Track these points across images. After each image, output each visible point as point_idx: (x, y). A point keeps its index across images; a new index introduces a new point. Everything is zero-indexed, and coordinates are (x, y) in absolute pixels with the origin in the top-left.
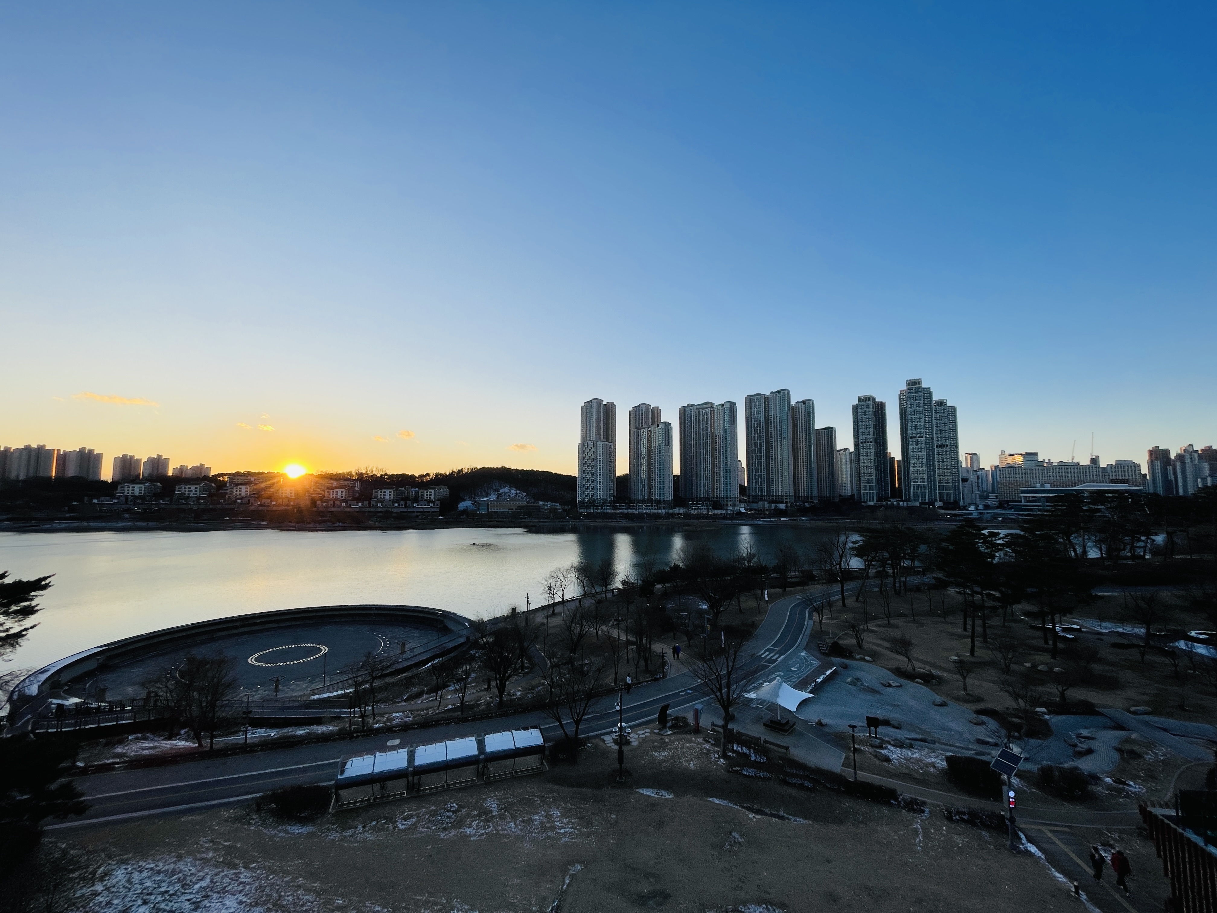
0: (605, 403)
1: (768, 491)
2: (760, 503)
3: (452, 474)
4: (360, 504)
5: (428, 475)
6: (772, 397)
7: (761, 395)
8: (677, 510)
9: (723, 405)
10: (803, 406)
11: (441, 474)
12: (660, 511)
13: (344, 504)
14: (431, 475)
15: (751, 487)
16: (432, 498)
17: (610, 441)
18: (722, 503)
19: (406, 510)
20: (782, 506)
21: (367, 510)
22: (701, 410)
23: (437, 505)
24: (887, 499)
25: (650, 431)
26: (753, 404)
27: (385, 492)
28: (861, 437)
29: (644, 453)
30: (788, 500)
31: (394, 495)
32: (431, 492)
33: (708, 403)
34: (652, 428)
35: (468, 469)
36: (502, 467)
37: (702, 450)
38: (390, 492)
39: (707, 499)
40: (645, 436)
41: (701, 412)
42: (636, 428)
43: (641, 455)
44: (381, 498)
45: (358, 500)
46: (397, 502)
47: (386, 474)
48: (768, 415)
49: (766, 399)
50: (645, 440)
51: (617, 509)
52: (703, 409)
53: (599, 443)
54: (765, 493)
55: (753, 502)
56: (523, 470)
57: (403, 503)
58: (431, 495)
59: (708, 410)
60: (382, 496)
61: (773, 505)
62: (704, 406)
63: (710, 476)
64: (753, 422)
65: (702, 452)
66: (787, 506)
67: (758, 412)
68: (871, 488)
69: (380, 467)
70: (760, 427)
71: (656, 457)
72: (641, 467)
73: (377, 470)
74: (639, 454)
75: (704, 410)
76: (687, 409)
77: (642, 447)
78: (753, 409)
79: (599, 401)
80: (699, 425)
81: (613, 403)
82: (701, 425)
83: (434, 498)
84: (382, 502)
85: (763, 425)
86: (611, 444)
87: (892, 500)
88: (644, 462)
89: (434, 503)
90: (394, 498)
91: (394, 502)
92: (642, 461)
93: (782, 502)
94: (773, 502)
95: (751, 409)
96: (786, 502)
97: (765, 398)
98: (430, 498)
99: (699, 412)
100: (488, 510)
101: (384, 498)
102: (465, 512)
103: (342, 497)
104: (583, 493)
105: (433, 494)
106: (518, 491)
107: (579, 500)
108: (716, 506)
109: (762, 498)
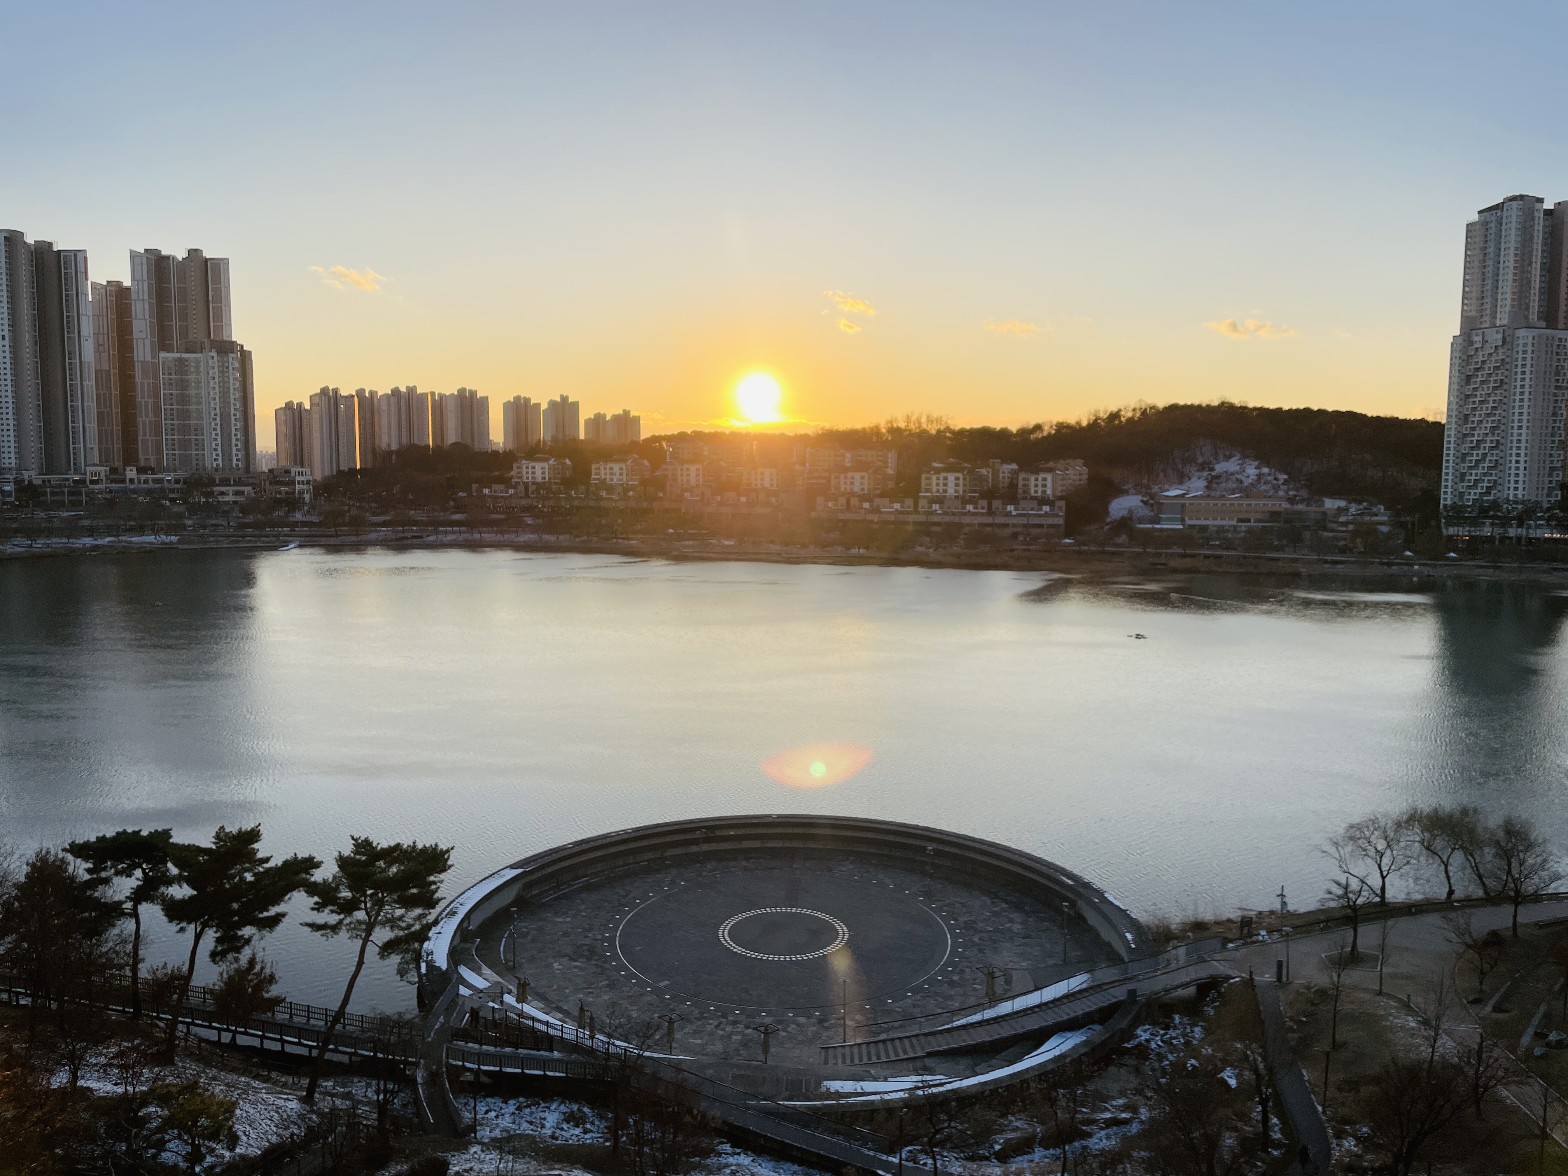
3: (1094, 425)
4: (897, 506)
5: (1038, 427)
11: (1068, 427)
13: (866, 505)
14: (1046, 428)
16: (1049, 493)
19: (990, 520)
21: (911, 518)
23: (1060, 509)
27: (946, 478)
31: (964, 485)
32: (1045, 479)
35: (1134, 410)
36: (1223, 403)
38: (957, 479)
44: (938, 491)
45: (892, 495)
46: (972, 501)
47: (948, 429)
53: (1521, 333)
56: (1279, 411)
57: (984, 503)
58: (1044, 486)
60: (941, 488)
69: (935, 415)
73: (930, 420)
83: (1054, 489)
84: (940, 500)
89: (1051, 503)
90: (964, 491)
91: (965, 502)
98: (1044, 492)
100: (1183, 520)
101: (945, 491)
102: (1125, 524)
103: (863, 490)
104: (1462, 480)
105: (1049, 483)
106: (1265, 470)
107: (1447, 498)
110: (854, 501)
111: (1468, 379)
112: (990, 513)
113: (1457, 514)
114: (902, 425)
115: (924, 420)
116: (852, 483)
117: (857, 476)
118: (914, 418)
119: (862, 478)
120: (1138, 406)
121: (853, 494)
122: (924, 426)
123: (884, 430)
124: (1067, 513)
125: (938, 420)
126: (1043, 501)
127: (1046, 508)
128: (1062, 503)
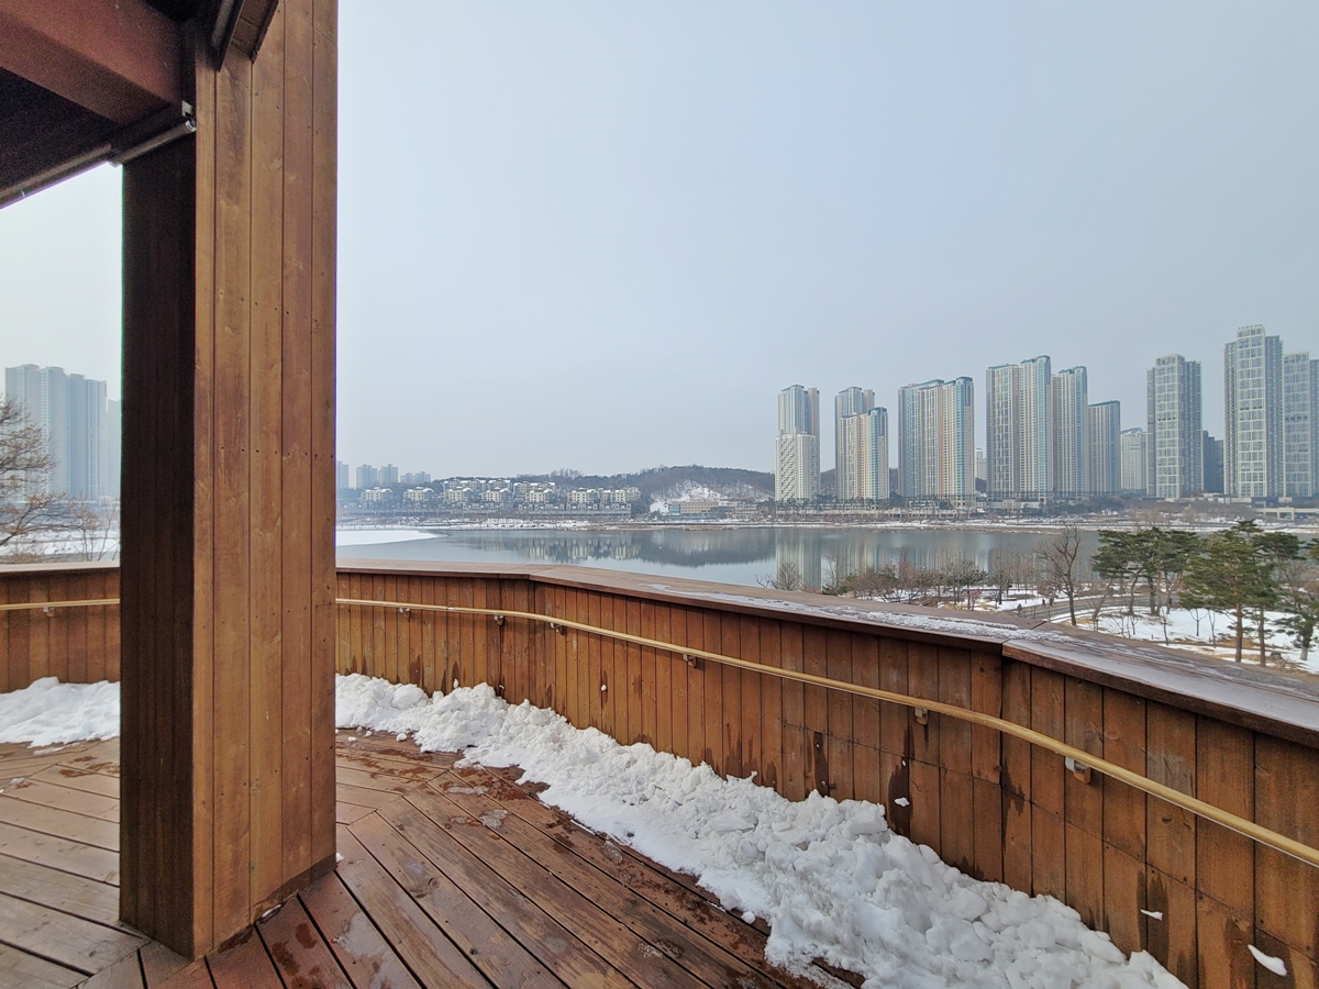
0: (806, 389)
1: (1017, 487)
2: (1005, 501)
3: (643, 474)
4: (557, 507)
5: (619, 475)
6: (1023, 366)
9: (955, 382)
10: (1070, 376)
11: (632, 475)
12: (872, 512)
13: (543, 507)
15: (993, 481)
16: (624, 500)
17: (813, 433)
18: (952, 502)
19: (599, 512)
20: (1035, 505)
21: (563, 512)
22: (926, 390)
23: (629, 507)
24: (1197, 494)
25: (860, 419)
26: (996, 379)
27: (578, 495)
28: (1157, 412)
29: (853, 445)
30: (1045, 498)
32: (622, 494)
33: (936, 380)
34: (862, 416)
35: (659, 468)
36: (694, 465)
37: (926, 439)
38: (584, 494)
39: (934, 498)
40: (854, 426)
41: (926, 393)
42: (843, 416)
43: (850, 448)
44: (575, 500)
45: (555, 503)
46: (591, 504)
49: (1016, 372)
50: (854, 430)
51: (821, 509)
52: (928, 388)
53: (799, 435)
54: (1012, 488)
55: (995, 500)
56: (716, 468)
57: (596, 505)
58: (622, 498)
59: (936, 390)
61: (1023, 504)
62: (931, 385)
63: (937, 470)
64: (996, 401)
65: (927, 441)
66: (1041, 505)
67: (1004, 388)
68: (1173, 480)
71: (867, 449)
72: (850, 462)
73: (571, 472)
74: (847, 447)
75: (930, 390)
76: (907, 390)
77: (851, 438)
78: (996, 386)
79: (798, 388)
80: (923, 408)
81: (815, 389)
82: (926, 410)
83: (626, 498)
84: (576, 504)
85: (1011, 404)
86: (814, 437)
87: (1206, 495)
88: (853, 455)
89: (625, 504)
90: (587, 500)
92: (851, 454)
93: (1036, 500)
94: (1023, 500)
95: (994, 384)
96: (1042, 500)
97: (1013, 370)
98: (622, 500)
99: (924, 392)
101: (579, 500)
102: (656, 513)
104: (783, 491)
105: (624, 496)
106: (711, 492)
107: (778, 499)
108: (945, 505)
109: (1007, 495)
110: (537, 506)
111: (782, 453)
112: (599, 509)
113: (781, 505)
114: (559, 474)
126: (621, 504)
127: (623, 507)
128: (630, 505)
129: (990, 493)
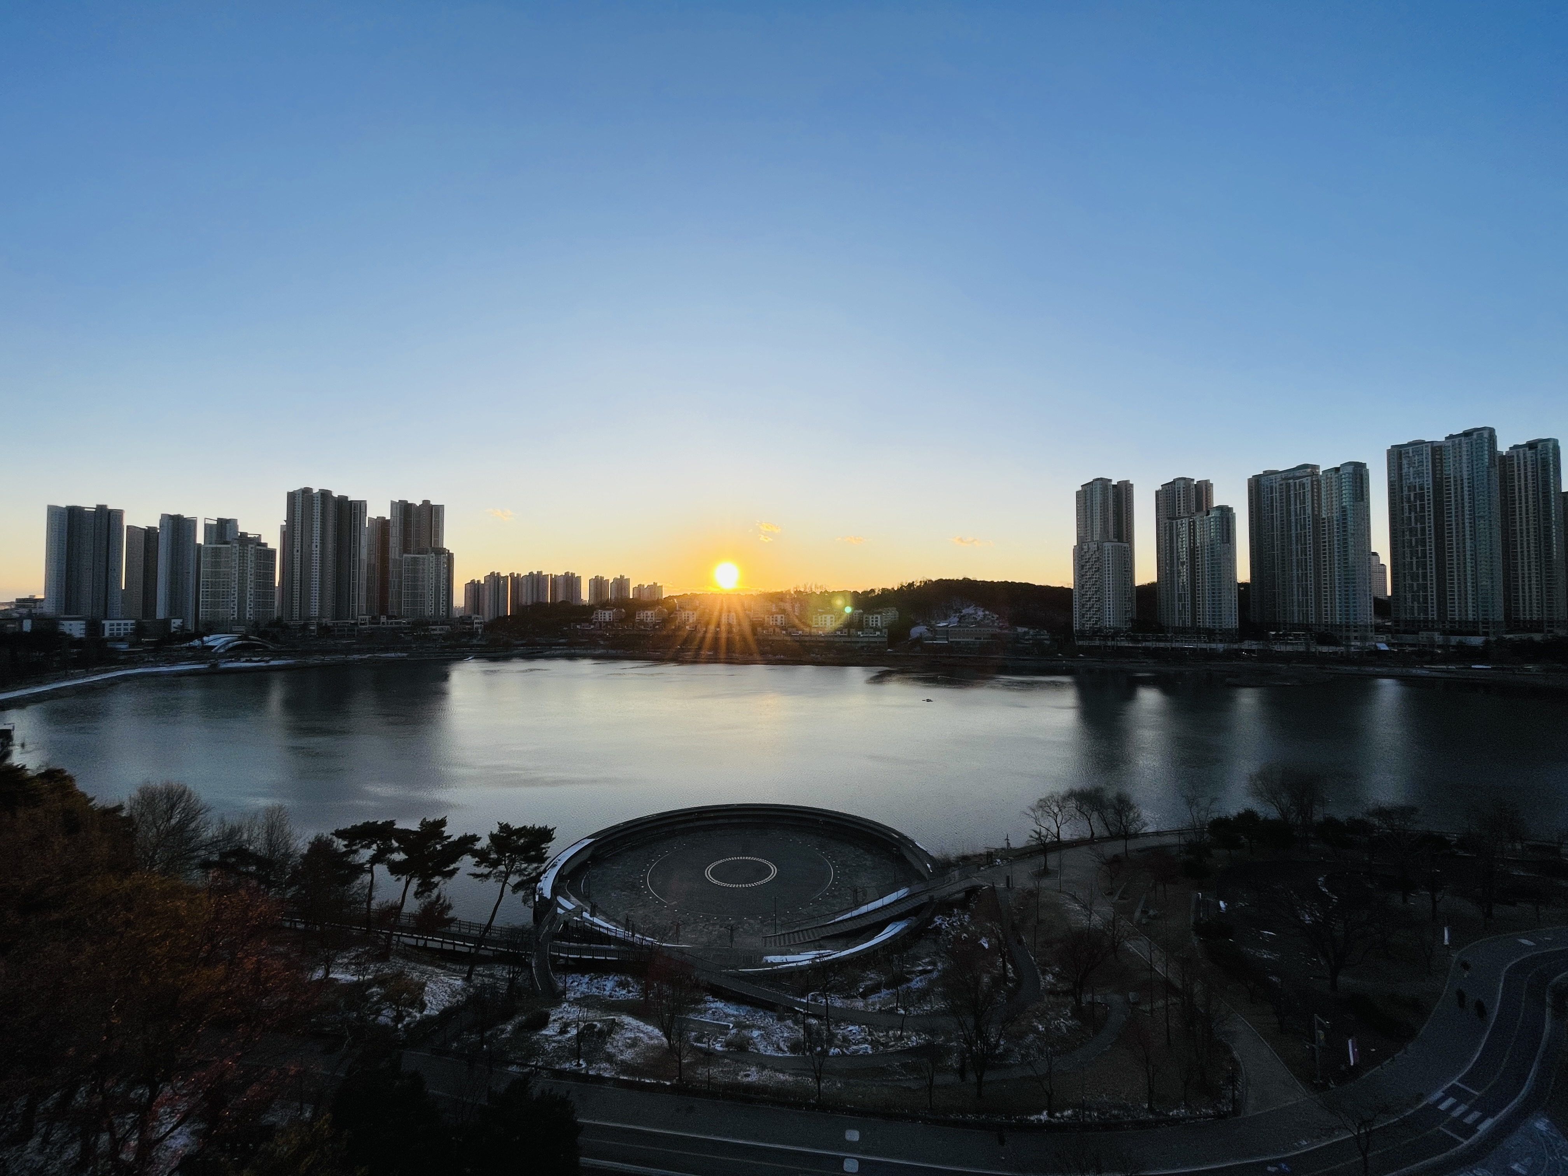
0: (1114, 483)
1: (1442, 614)
2: (1424, 634)
3: (901, 589)
4: (800, 632)
5: (873, 591)
6: (1450, 444)
7: (1423, 442)
8: (1246, 645)
9: (1337, 470)
10: (1530, 453)
11: (888, 590)
12: (1213, 646)
14: (877, 591)
16: (879, 625)
17: (1125, 541)
18: (1338, 634)
19: (849, 640)
20: (1476, 641)
21: (808, 639)
22: (1291, 481)
23: (885, 634)
25: (1194, 522)
26: (1405, 462)
27: (825, 618)
29: (1184, 557)
30: (1491, 630)
32: (877, 618)
33: (1306, 466)
34: (1197, 518)
35: (921, 582)
36: (964, 579)
37: (1294, 547)
38: (832, 617)
39: (1307, 627)
40: (1184, 530)
41: (1292, 484)
42: (1168, 518)
43: (1178, 559)
46: (840, 629)
47: (826, 591)
48: (1441, 478)
49: (1436, 449)
50: (1185, 536)
51: (1138, 641)
52: (1295, 478)
53: (1106, 544)
54: (1433, 615)
55: (1406, 632)
56: (992, 582)
57: (846, 630)
58: (877, 621)
59: (1307, 481)
60: (823, 623)
61: (1454, 640)
62: (1297, 474)
63: (1312, 590)
64: (1405, 493)
65: (1294, 550)
66: (1487, 642)
67: (1419, 474)
69: (819, 585)
70: (1422, 500)
71: (1205, 561)
72: (1179, 577)
74: (1175, 558)
75: (1297, 481)
76: (1263, 480)
77: (1180, 546)
78: (1405, 470)
79: (1103, 482)
80: (1289, 504)
81: (1127, 482)
82: (1292, 507)
83: (882, 623)
84: (823, 629)
85: (1429, 495)
86: (1127, 545)
88: (1184, 570)
89: (881, 630)
92: (1180, 567)
93: (1476, 634)
94: (1453, 633)
95: (1401, 470)
96: (1487, 633)
97: (1433, 449)
98: (877, 625)
99: (1288, 485)
100: (947, 639)
101: (826, 624)
102: (919, 640)
103: (782, 624)
104: (1084, 618)
105: (879, 619)
106: (987, 613)
107: (1076, 626)
108: (1324, 639)
109: (1427, 625)
110: (777, 630)
111: (1083, 566)
112: (849, 635)
113: (1082, 635)
114: (802, 590)
115: (813, 587)
116: (776, 621)
117: (779, 616)
118: (808, 586)
119: (782, 617)
120: (922, 580)
121: (776, 626)
122: (814, 590)
123: (792, 593)
124: (889, 636)
125: (821, 587)
126: (876, 629)
127: (878, 633)
128: (886, 630)
129: (1397, 622)
